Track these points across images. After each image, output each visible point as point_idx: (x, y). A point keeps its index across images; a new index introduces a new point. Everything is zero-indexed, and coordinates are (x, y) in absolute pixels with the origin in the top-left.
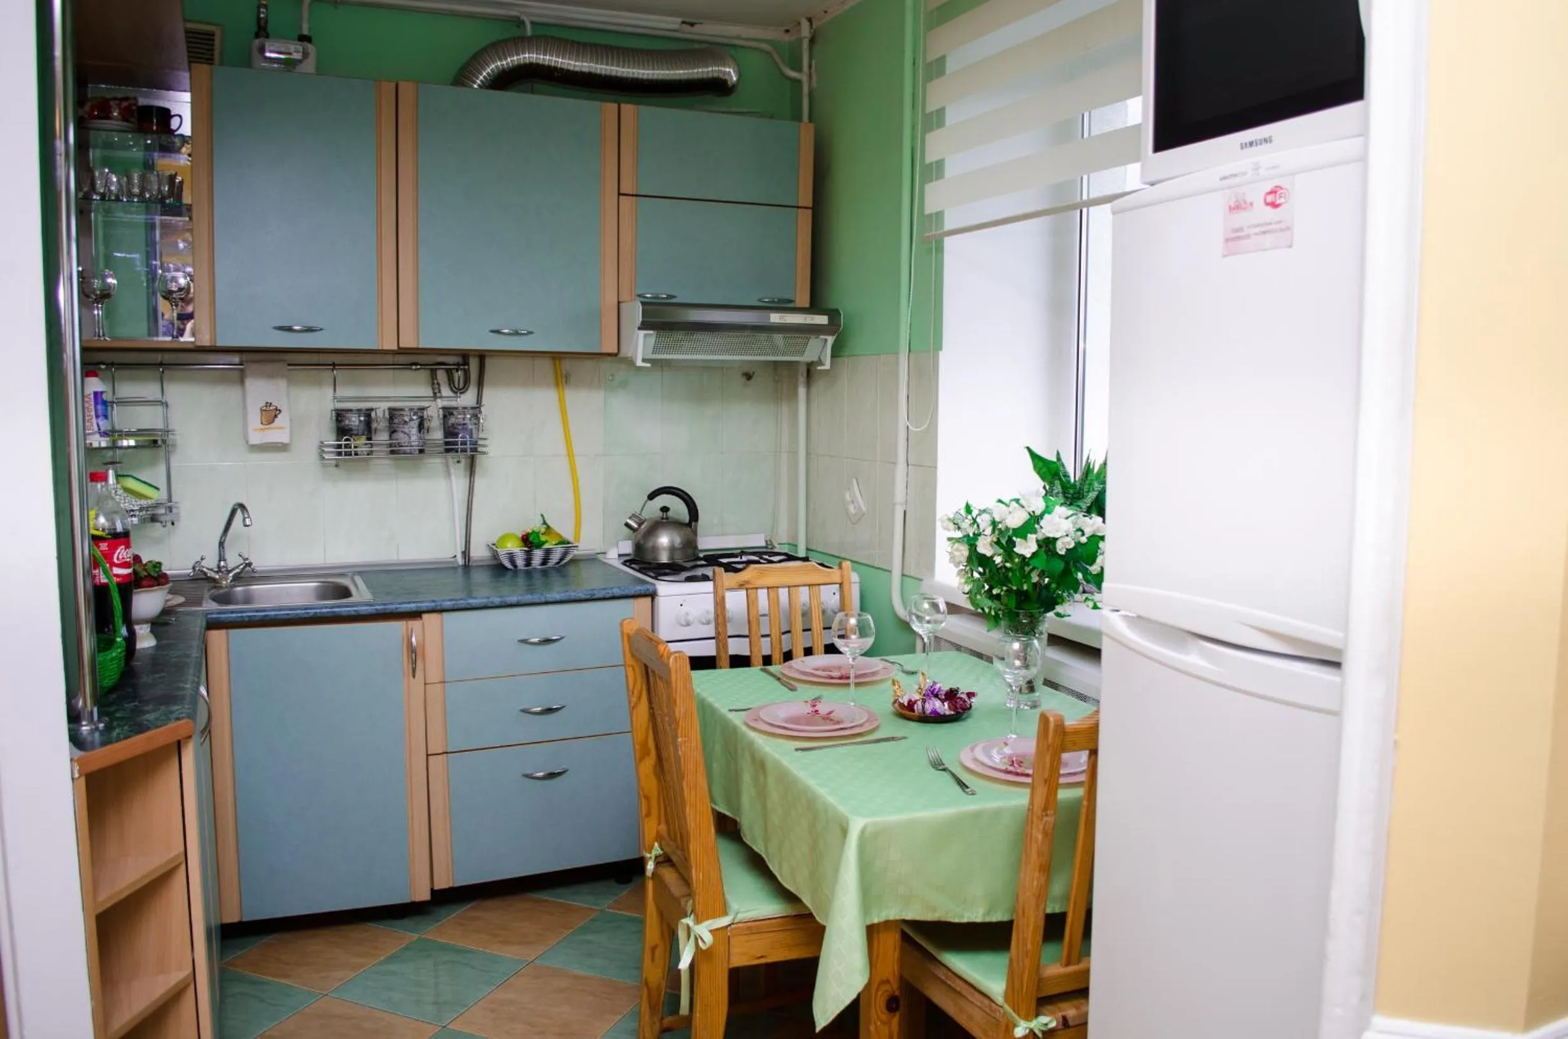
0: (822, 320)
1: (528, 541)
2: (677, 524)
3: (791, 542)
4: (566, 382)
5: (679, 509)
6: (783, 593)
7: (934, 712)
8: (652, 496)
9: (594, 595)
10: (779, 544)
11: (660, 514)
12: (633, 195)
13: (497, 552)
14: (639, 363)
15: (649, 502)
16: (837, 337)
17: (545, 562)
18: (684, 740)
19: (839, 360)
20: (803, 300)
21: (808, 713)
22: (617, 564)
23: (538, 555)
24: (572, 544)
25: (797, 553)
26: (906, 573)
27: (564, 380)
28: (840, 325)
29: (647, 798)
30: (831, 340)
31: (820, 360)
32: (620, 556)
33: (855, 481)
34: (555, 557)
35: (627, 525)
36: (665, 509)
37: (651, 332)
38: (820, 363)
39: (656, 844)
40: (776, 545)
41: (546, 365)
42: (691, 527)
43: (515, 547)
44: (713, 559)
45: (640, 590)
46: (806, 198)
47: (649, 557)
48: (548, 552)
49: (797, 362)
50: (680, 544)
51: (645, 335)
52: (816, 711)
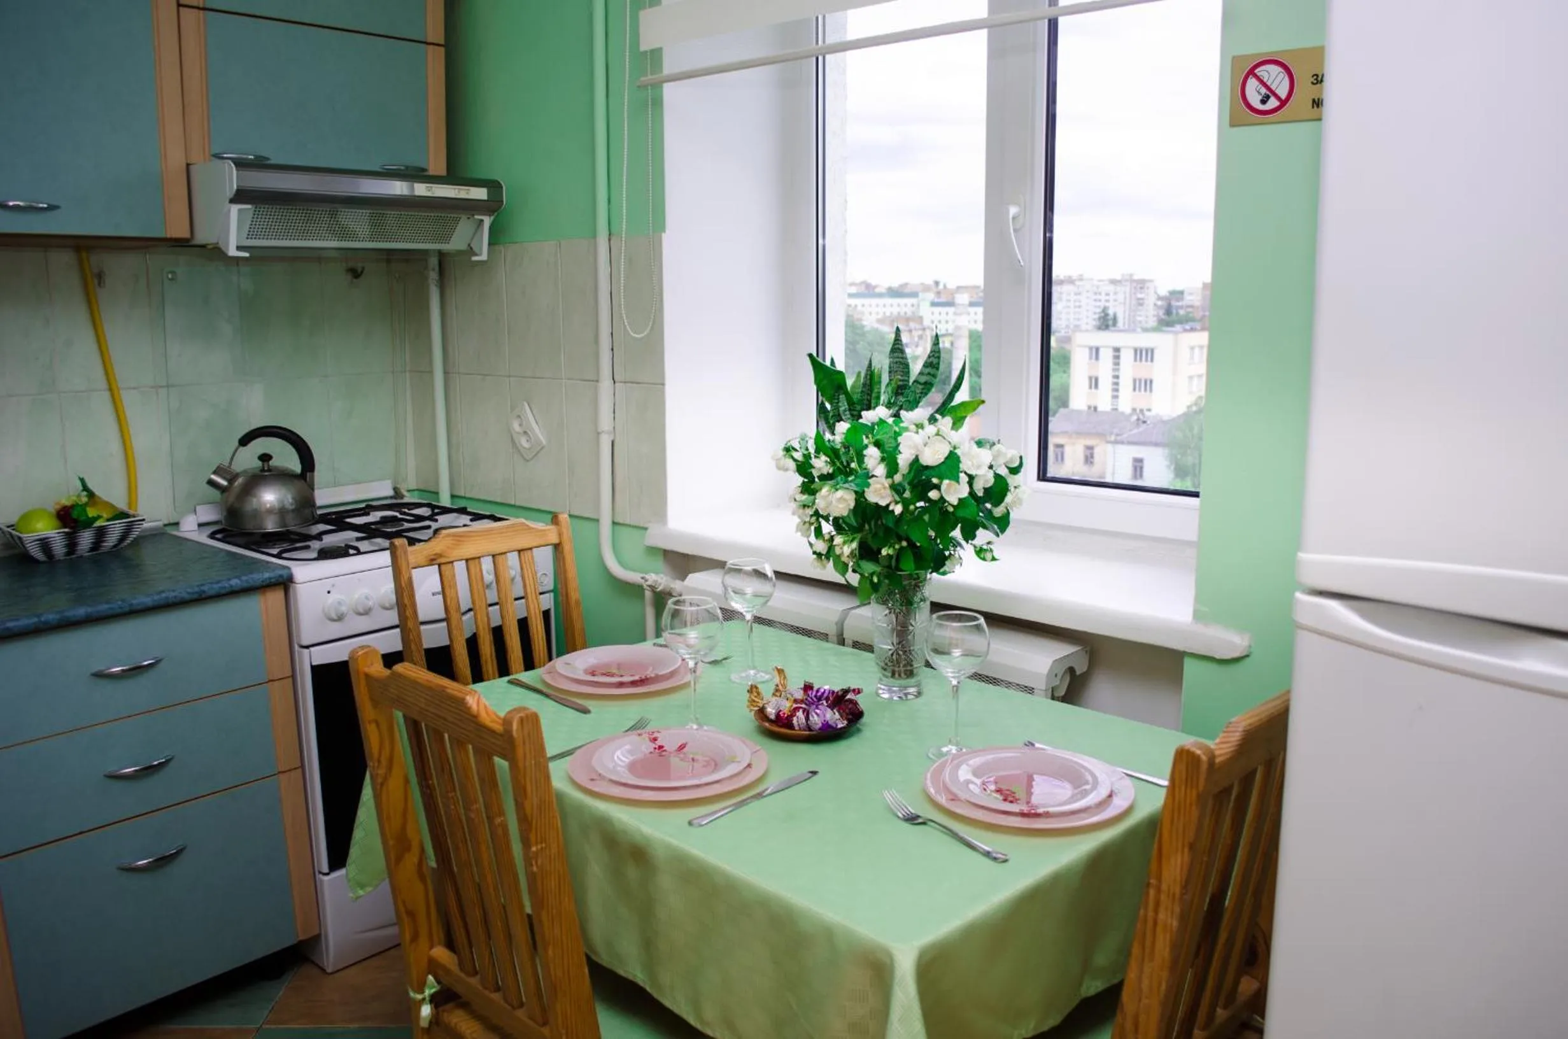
0: (480, 194)
1: (67, 517)
2: (282, 476)
3: (422, 487)
4: (99, 284)
5: (286, 458)
6: (487, 564)
7: (826, 726)
8: (245, 441)
9: (204, 592)
10: (409, 491)
11: (260, 463)
12: (198, 8)
13: (20, 538)
14: (233, 252)
15: (241, 448)
16: (496, 217)
17: (96, 545)
18: (539, 847)
19: (496, 247)
20: (437, 166)
21: (651, 753)
22: (203, 538)
23: (86, 539)
24: (134, 517)
25: (438, 502)
26: (619, 519)
27: (96, 281)
28: (502, 201)
29: (411, 914)
30: (487, 221)
31: (471, 248)
32: (200, 525)
33: (526, 405)
34: (111, 540)
35: (211, 483)
36: (265, 458)
37: (249, 206)
38: (471, 251)
39: (430, 977)
40: (405, 493)
41: (64, 259)
42: (305, 480)
43: (46, 528)
44: (338, 520)
45: (270, 578)
46: (435, 30)
47: (250, 526)
48: (101, 533)
49: (425, 252)
50: (292, 504)
51: (240, 211)
52: (661, 747)
